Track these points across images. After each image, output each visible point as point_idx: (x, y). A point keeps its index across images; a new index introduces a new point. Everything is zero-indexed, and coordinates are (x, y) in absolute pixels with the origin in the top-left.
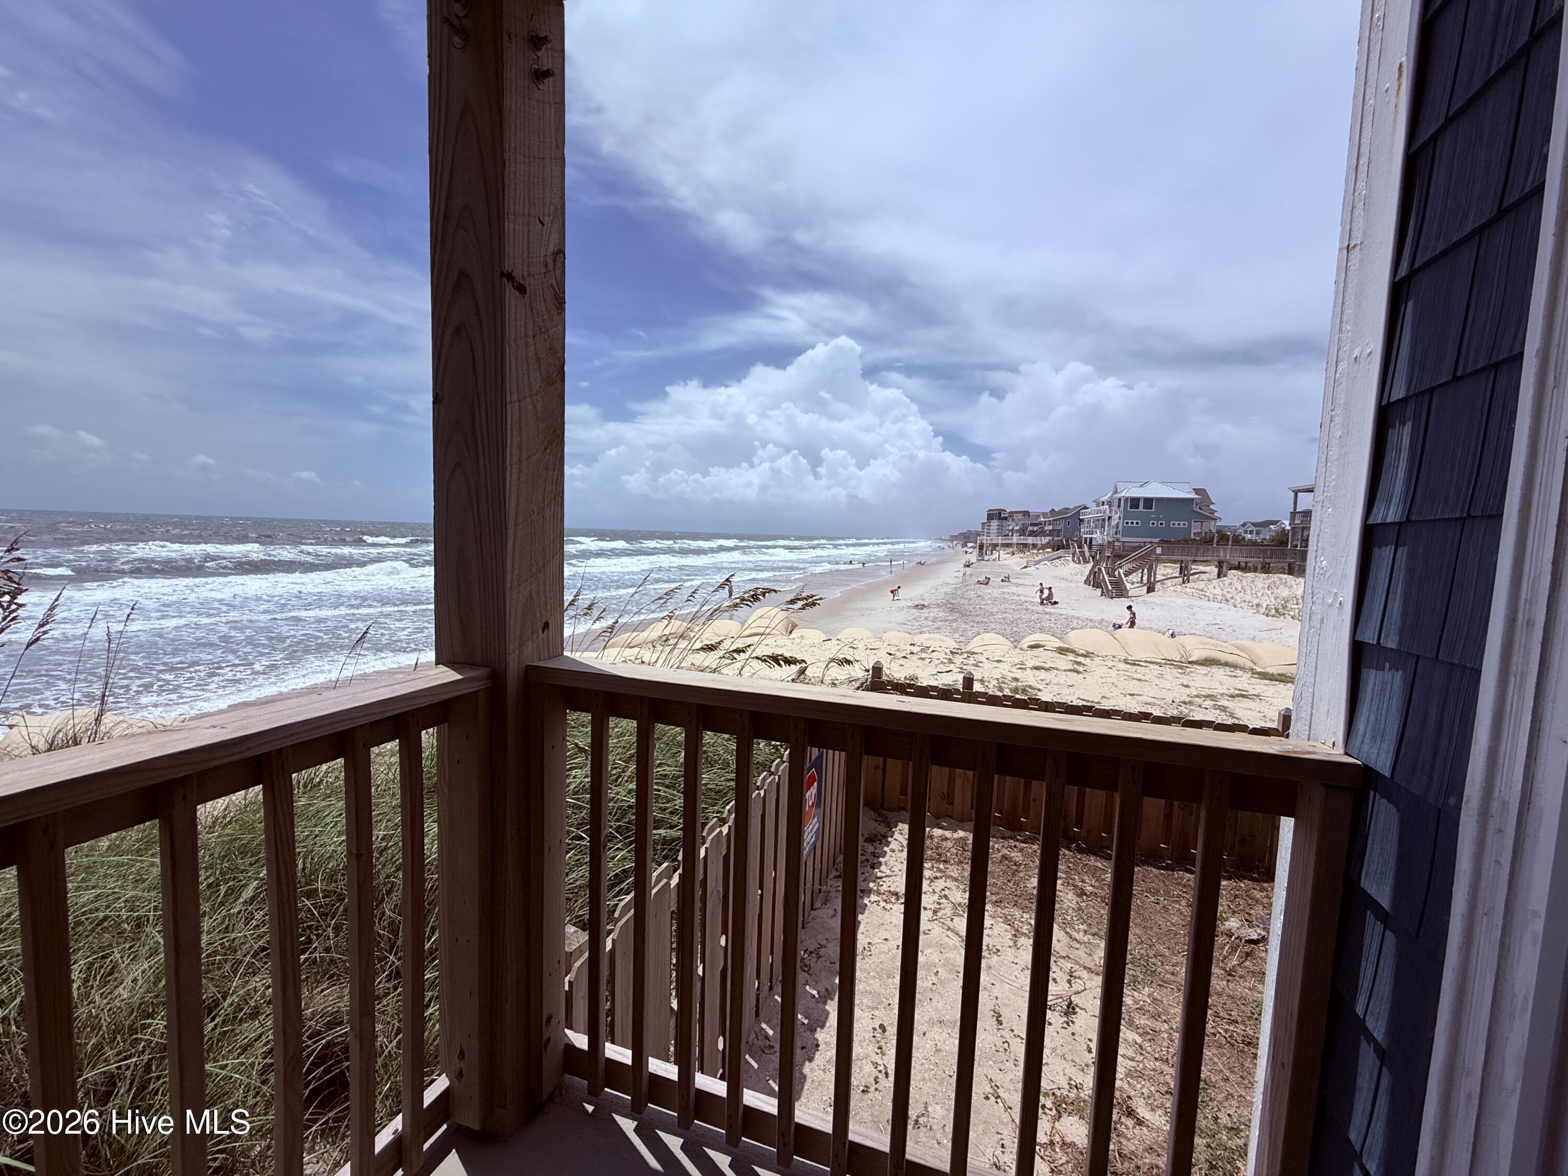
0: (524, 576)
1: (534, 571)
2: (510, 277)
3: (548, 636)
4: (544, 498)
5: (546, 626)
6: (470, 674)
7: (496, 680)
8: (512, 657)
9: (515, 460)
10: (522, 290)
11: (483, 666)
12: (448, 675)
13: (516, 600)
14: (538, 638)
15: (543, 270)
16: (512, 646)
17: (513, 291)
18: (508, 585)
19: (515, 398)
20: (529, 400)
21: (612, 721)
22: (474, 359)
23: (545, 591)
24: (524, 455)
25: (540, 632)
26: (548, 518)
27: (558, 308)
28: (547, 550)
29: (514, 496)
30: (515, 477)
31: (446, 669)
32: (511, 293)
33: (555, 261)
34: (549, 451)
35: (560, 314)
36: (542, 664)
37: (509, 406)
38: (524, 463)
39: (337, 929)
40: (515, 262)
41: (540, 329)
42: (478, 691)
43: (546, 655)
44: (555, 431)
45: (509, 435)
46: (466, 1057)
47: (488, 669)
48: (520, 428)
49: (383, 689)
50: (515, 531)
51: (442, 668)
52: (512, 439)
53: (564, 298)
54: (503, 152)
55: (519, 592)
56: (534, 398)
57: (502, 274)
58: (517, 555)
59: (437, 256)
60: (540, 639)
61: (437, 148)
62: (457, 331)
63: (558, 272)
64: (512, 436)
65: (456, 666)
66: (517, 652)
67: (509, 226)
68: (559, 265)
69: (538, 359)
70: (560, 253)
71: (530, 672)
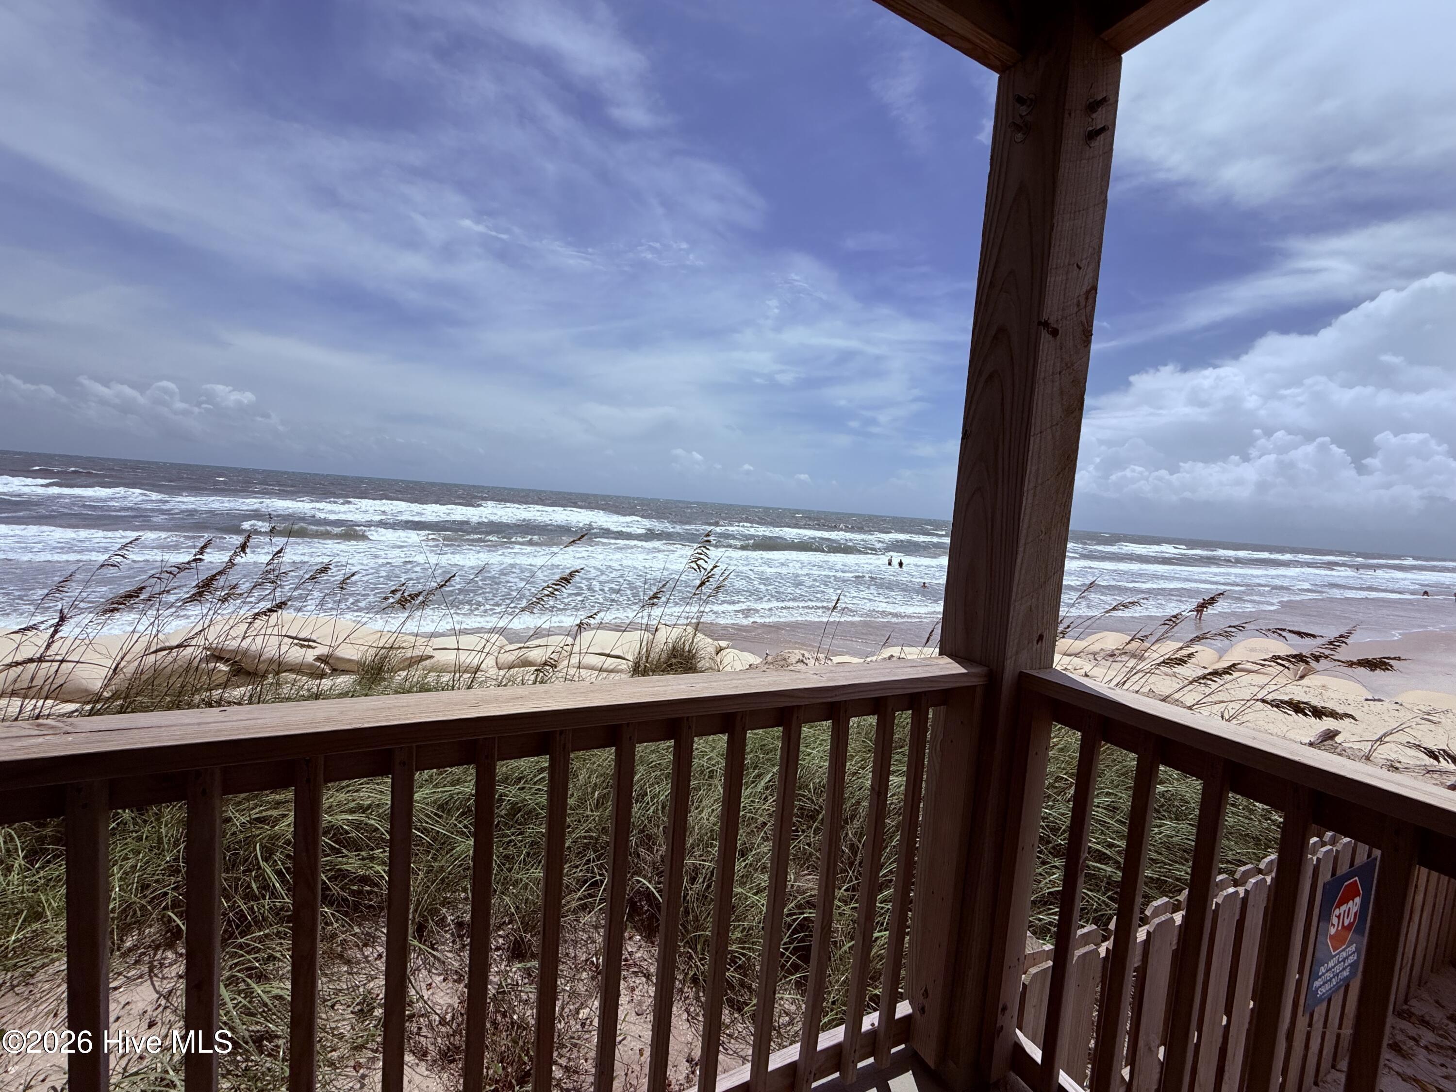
0: (1027, 590)
1: (1036, 586)
2: (1046, 324)
3: (1041, 647)
4: (1052, 518)
5: (1041, 638)
6: (973, 670)
7: (993, 678)
8: (1009, 661)
9: (1032, 485)
10: (1055, 333)
11: (981, 664)
12: (950, 667)
13: (1019, 610)
14: (1032, 648)
15: (1076, 309)
16: (1011, 651)
17: (1047, 335)
18: (1014, 597)
19: (1038, 430)
20: (1049, 430)
21: (1105, 746)
22: (1003, 399)
23: (1043, 604)
24: (1040, 481)
25: (1035, 642)
26: (1053, 538)
27: (1084, 342)
28: (1050, 567)
29: (1027, 517)
30: (1030, 501)
31: (951, 661)
32: (1045, 336)
33: (1087, 298)
34: (1061, 475)
35: (1086, 347)
36: (1034, 673)
37: (1032, 438)
38: (1039, 488)
39: (817, 831)
40: (1052, 311)
41: (1067, 364)
42: (975, 686)
43: (1038, 666)
44: (1069, 456)
45: (1029, 463)
46: (930, 995)
47: (985, 668)
48: (1039, 457)
49: (909, 669)
50: (1025, 549)
51: (946, 660)
52: (1031, 468)
53: (1091, 331)
54: (1052, 217)
55: (1021, 604)
56: (1054, 428)
57: (1040, 323)
58: (1023, 571)
59: (979, 320)
60: (1034, 649)
61: (990, 230)
62: (991, 377)
63: (1089, 308)
64: (1032, 464)
65: (958, 659)
66: (1013, 658)
67: (1051, 279)
68: (1090, 301)
69: (1062, 393)
70: (1094, 289)
71: (1023, 678)
